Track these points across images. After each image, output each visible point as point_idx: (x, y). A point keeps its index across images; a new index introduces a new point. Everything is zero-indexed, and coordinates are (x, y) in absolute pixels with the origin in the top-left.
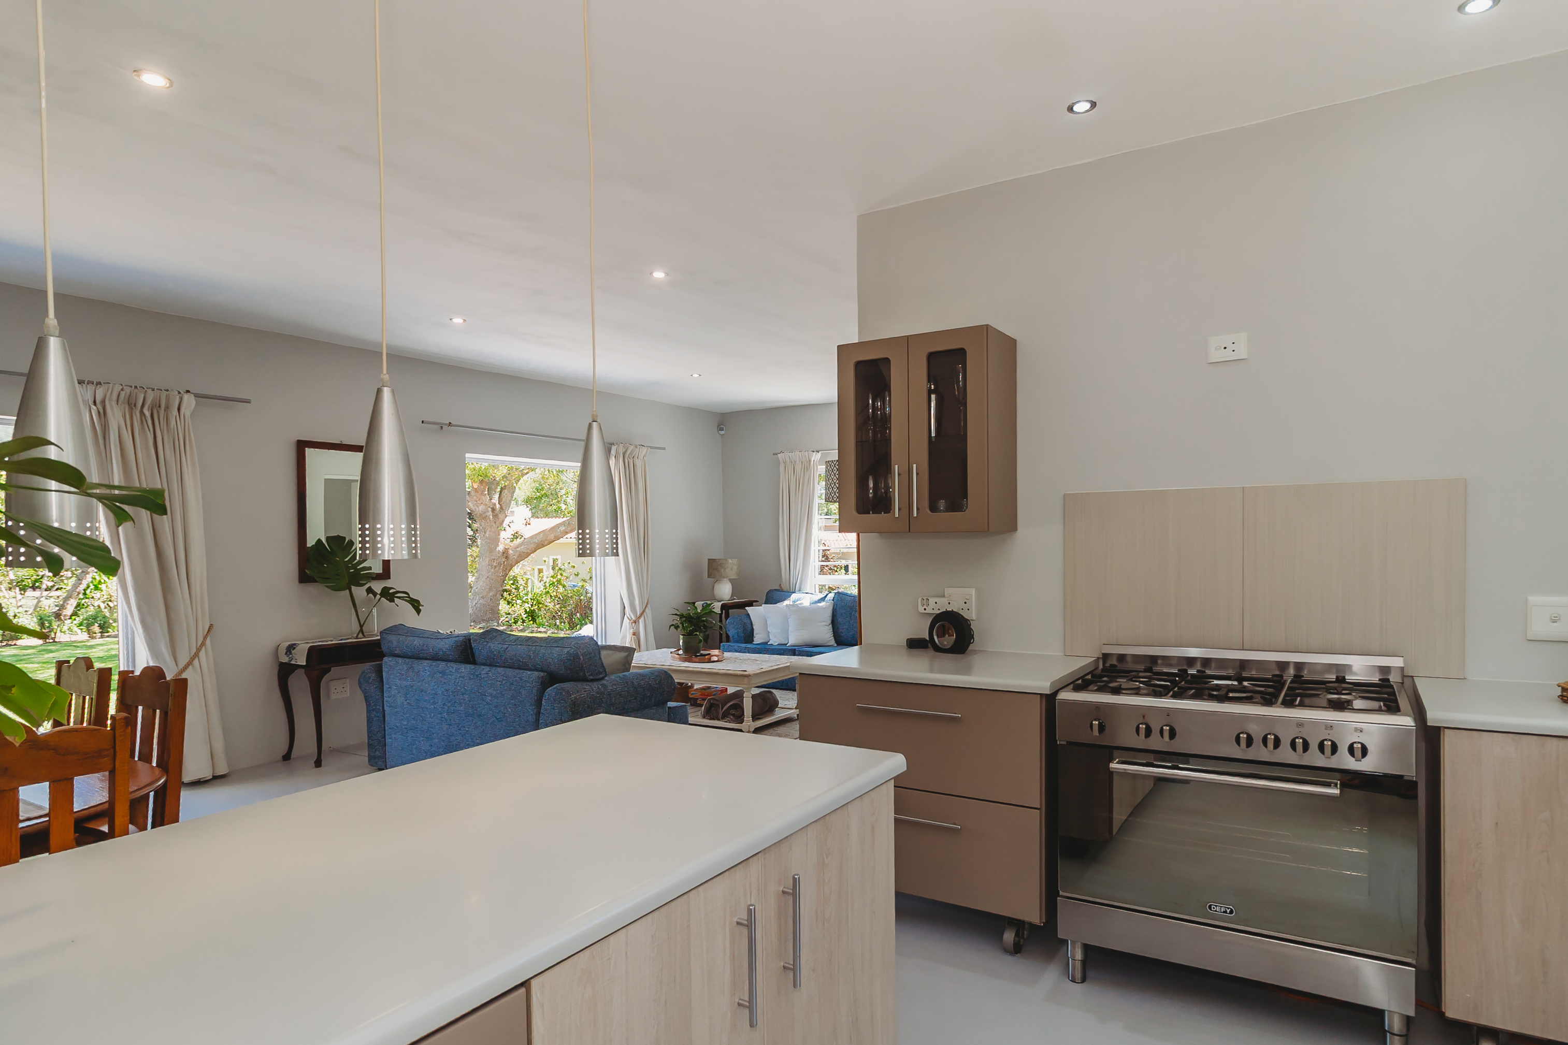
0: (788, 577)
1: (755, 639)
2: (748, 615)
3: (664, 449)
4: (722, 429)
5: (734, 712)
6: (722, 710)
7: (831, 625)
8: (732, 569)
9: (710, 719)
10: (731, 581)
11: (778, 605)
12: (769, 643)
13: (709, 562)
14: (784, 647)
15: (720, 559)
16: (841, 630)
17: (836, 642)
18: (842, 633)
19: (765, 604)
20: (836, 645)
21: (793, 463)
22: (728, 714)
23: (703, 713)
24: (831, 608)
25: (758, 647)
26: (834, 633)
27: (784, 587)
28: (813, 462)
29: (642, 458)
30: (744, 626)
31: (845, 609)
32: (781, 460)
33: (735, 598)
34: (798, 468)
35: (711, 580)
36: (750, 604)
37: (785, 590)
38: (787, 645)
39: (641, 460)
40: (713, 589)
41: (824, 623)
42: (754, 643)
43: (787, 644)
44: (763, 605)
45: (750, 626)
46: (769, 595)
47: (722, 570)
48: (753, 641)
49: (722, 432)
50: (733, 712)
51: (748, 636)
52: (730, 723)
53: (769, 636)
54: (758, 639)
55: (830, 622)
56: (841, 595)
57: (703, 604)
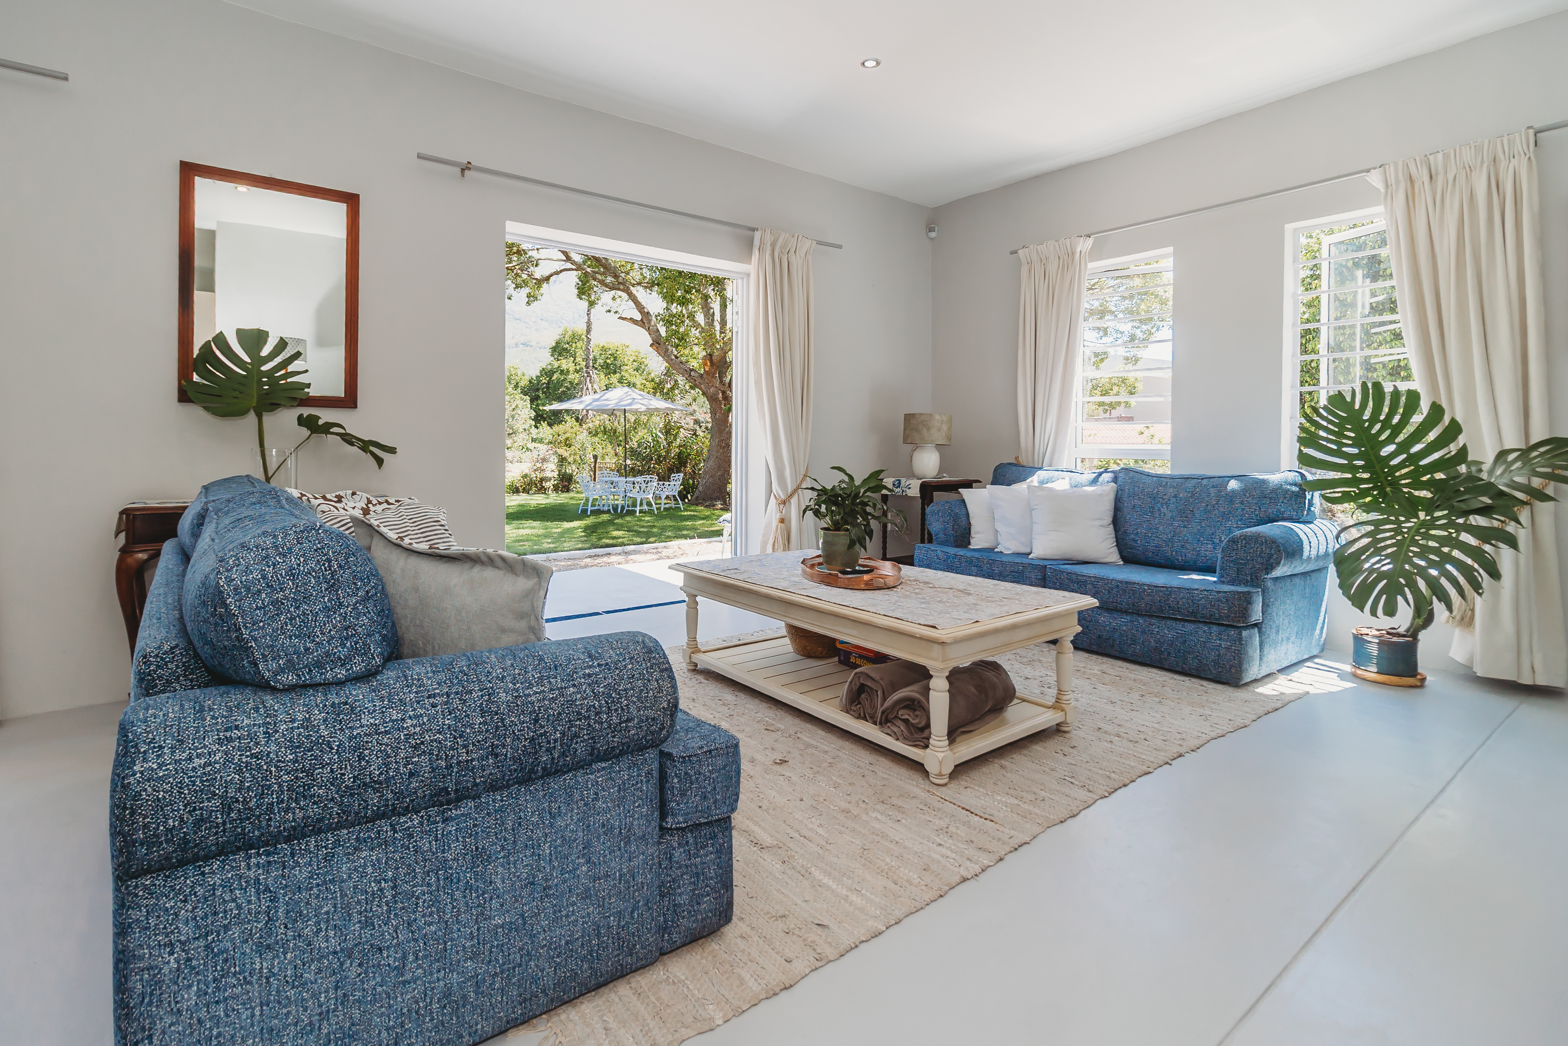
0: (1032, 445)
1: (972, 541)
2: (963, 501)
3: (840, 247)
4: (931, 230)
5: (906, 717)
6: (882, 705)
7: (1112, 526)
8: (939, 430)
9: (859, 717)
10: (938, 447)
11: (1015, 487)
12: (996, 550)
13: (905, 419)
14: (1025, 561)
15: (922, 414)
16: (1132, 536)
17: (1123, 557)
18: (1134, 541)
19: (992, 484)
20: (1122, 563)
21: (1044, 261)
22: (896, 717)
23: (844, 701)
24: (1112, 496)
25: (977, 555)
26: (1117, 541)
27: (1023, 461)
28: (1078, 254)
29: (803, 255)
30: (956, 518)
31: (1139, 499)
32: (1023, 260)
33: (945, 475)
34: (1052, 268)
35: (909, 447)
36: (968, 485)
37: (1025, 464)
38: (1030, 557)
39: (801, 257)
40: (911, 461)
41: (1098, 523)
42: (971, 547)
43: (1029, 554)
44: (988, 486)
45: (964, 518)
46: (999, 471)
47: (925, 431)
48: (969, 543)
49: (933, 235)
50: (904, 714)
51: (963, 537)
52: (898, 739)
53: (997, 538)
54: (979, 541)
55: (1109, 520)
56: (1132, 473)
57: (894, 481)
